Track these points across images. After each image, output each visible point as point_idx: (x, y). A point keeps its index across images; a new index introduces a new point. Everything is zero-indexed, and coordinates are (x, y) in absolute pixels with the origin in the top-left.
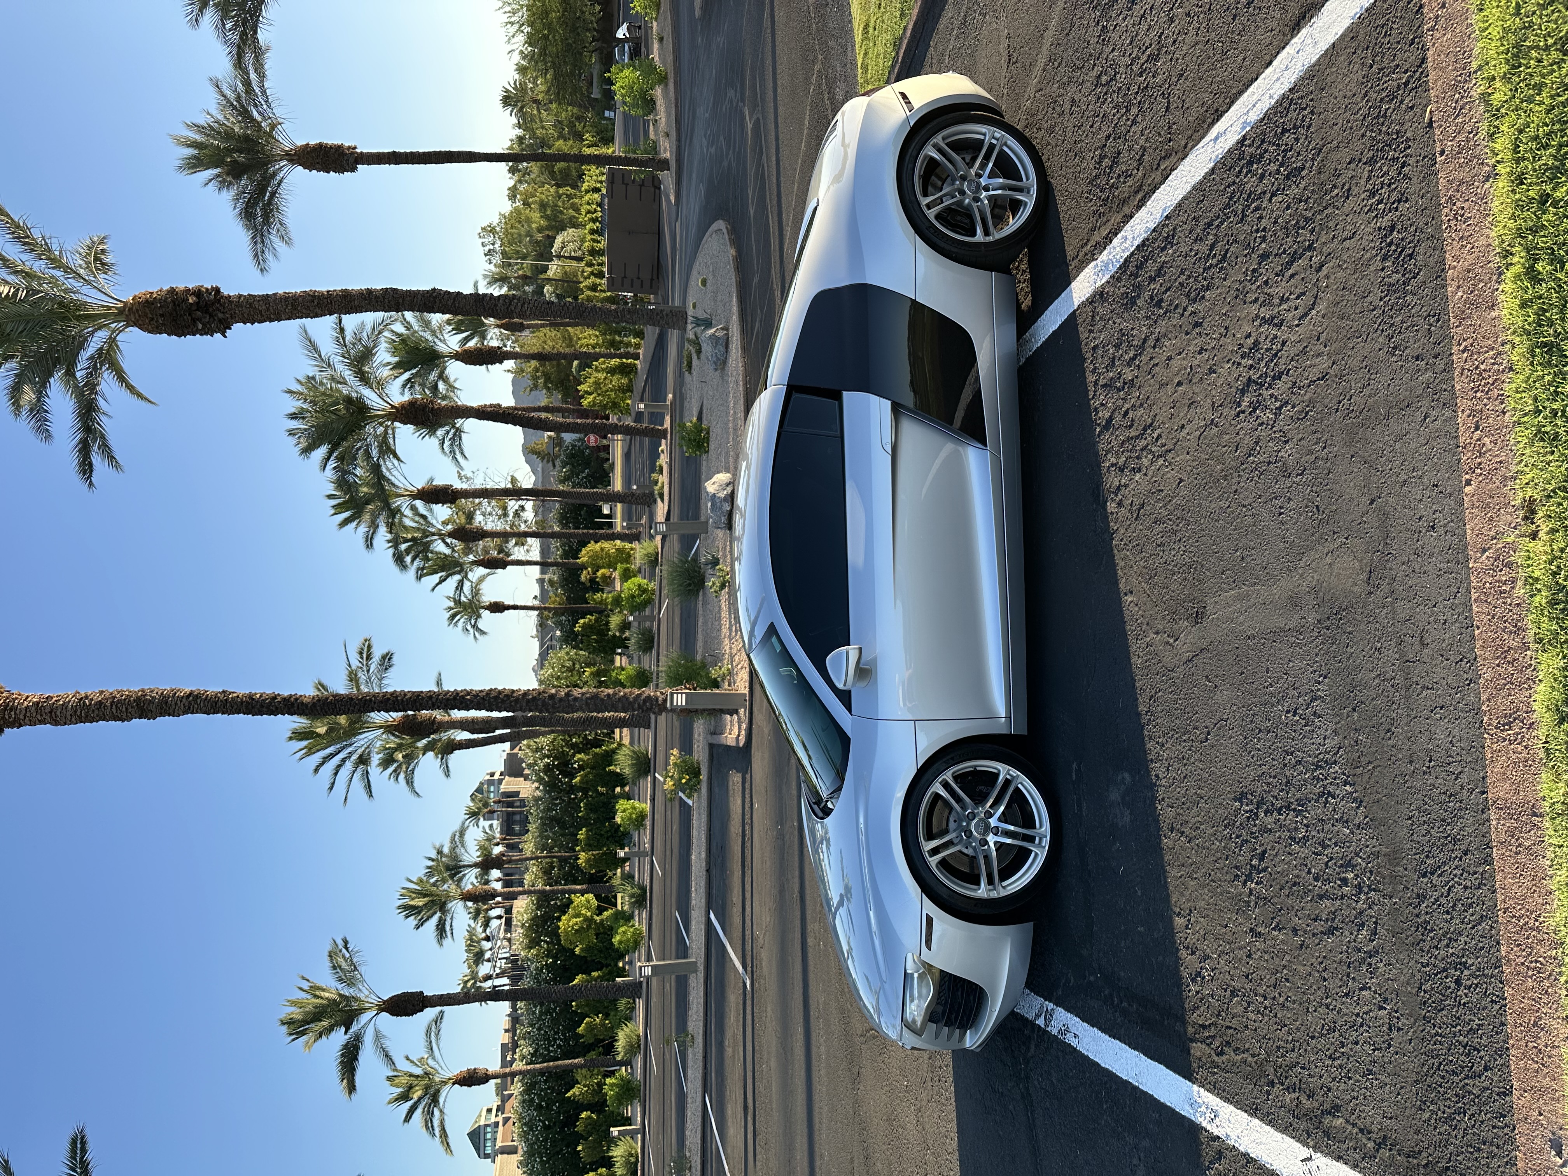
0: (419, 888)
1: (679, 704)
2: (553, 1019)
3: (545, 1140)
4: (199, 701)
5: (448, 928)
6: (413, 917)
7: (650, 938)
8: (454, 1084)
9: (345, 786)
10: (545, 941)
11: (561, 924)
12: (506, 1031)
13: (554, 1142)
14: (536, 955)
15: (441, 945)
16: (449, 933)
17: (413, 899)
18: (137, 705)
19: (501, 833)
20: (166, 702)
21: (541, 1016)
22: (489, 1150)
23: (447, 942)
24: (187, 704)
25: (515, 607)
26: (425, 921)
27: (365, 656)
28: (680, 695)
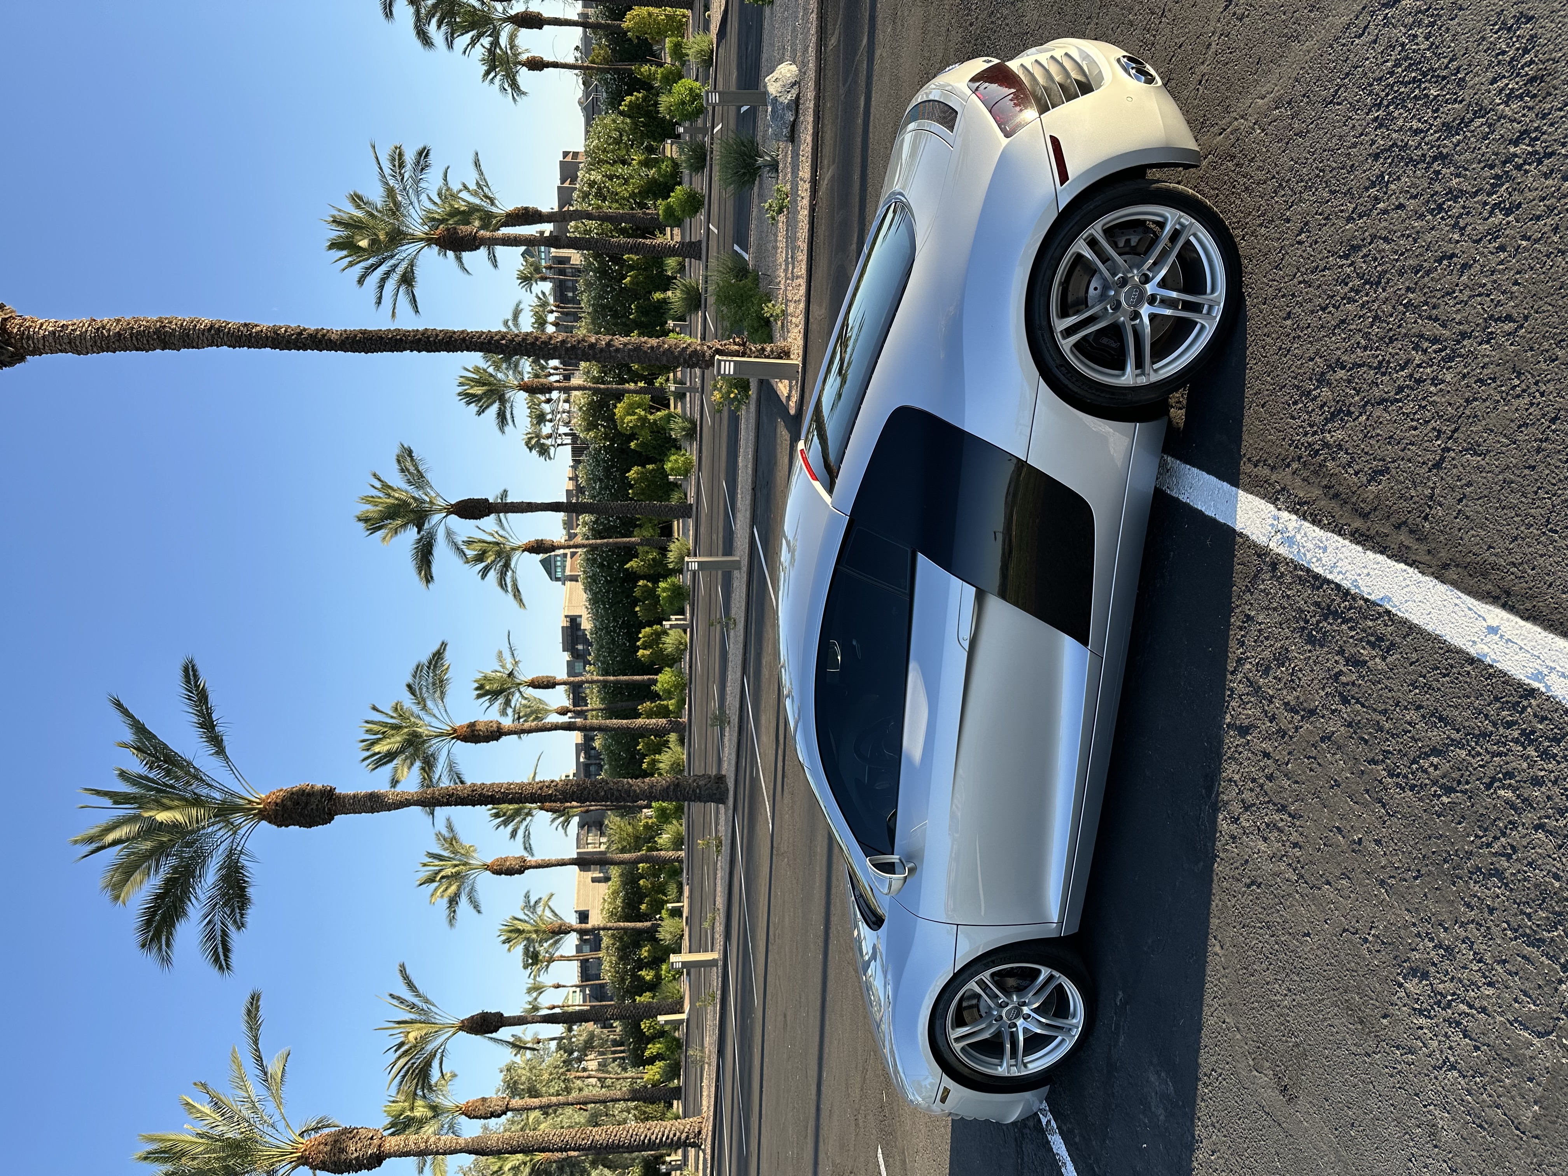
0: (477, 377)
1: (727, 373)
2: (612, 494)
3: (608, 592)
4: (221, 335)
5: (508, 416)
6: (473, 404)
7: (699, 470)
8: (523, 551)
9: (391, 301)
10: (602, 425)
11: (616, 411)
12: (570, 479)
13: (615, 593)
14: (594, 437)
15: (503, 432)
16: (510, 421)
17: (472, 387)
18: (158, 337)
19: (555, 301)
20: (188, 335)
21: (601, 490)
22: (559, 575)
23: (509, 428)
24: (209, 338)
25: (555, 65)
26: (486, 408)
27: (397, 164)
28: (727, 363)
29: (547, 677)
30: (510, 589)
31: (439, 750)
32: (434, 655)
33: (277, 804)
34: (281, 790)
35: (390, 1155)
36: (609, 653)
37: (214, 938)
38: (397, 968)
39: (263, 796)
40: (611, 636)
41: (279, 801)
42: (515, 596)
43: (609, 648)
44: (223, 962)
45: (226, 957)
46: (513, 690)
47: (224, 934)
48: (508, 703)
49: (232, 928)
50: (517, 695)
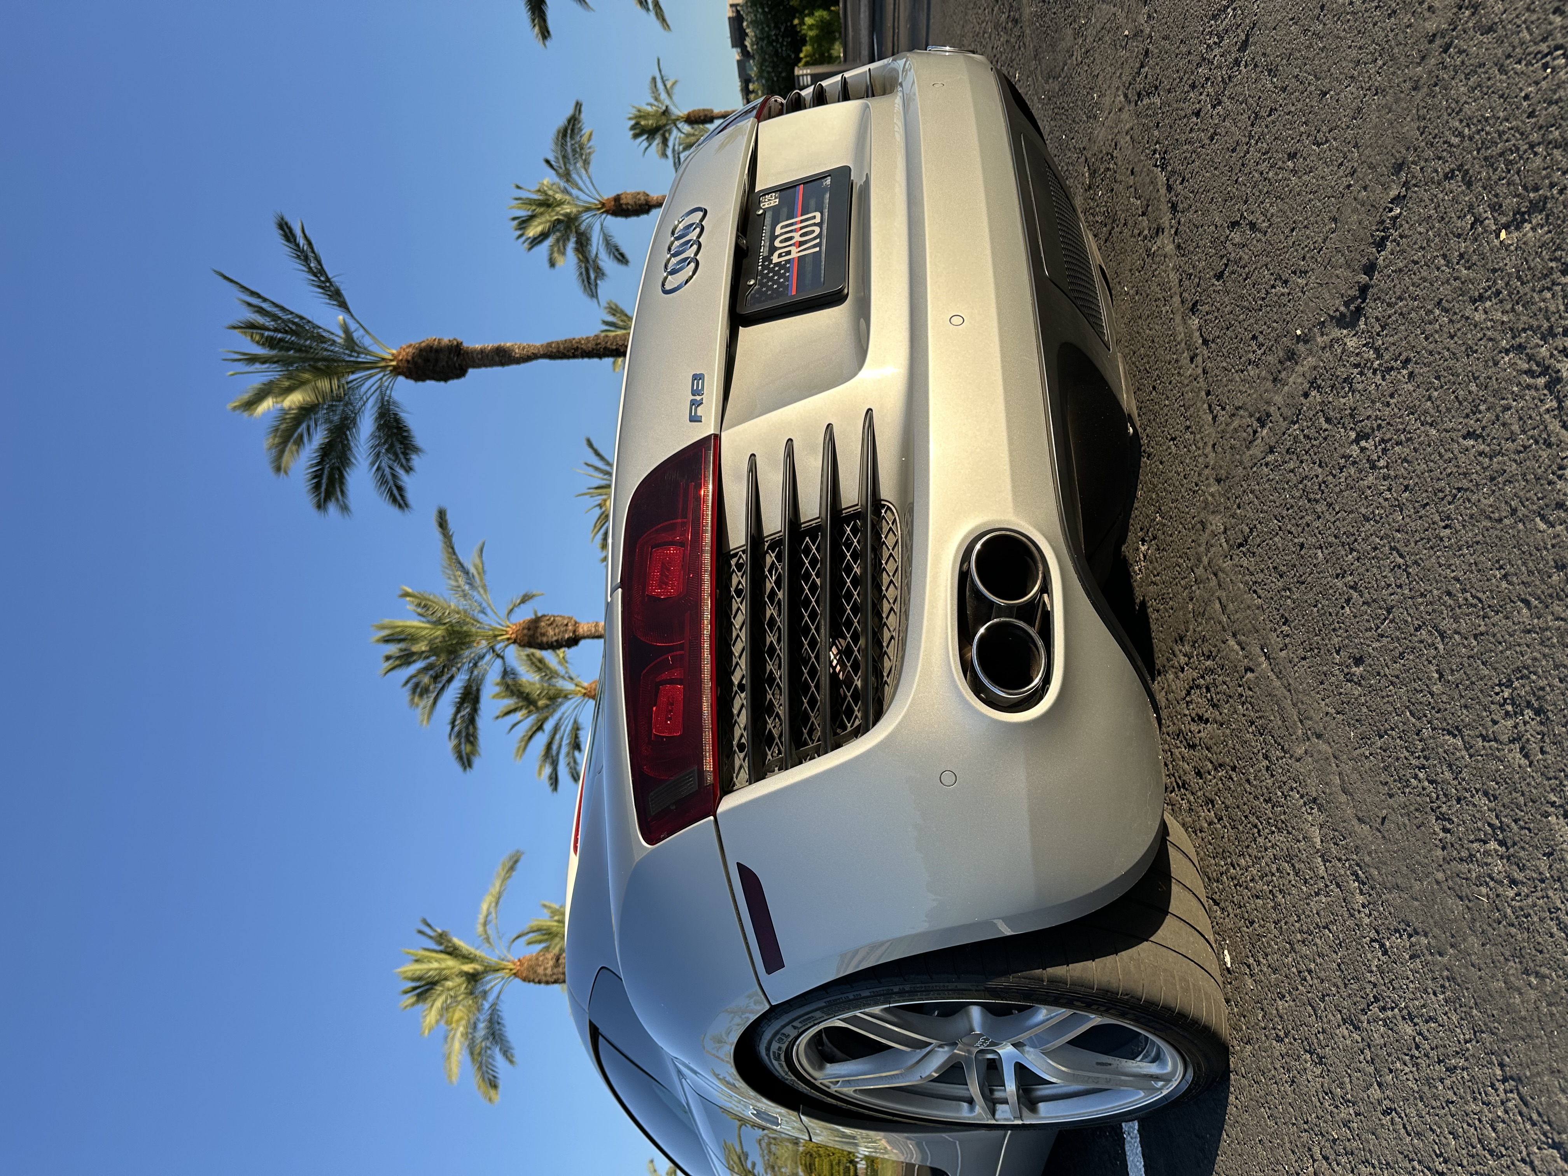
29: (704, 110)
30: (651, 6)
31: (590, 226)
32: (569, 121)
33: (408, 361)
34: (411, 345)
35: (584, 637)
36: (773, 68)
37: (386, 482)
38: (585, 443)
39: (394, 351)
40: (774, 47)
41: (409, 358)
42: (657, 14)
43: (773, 62)
44: (401, 502)
45: (402, 496)
46: (668, 127)
47: (394, 476)
48: (665, 141)
49: (401, 472)
50: (675, 131)
